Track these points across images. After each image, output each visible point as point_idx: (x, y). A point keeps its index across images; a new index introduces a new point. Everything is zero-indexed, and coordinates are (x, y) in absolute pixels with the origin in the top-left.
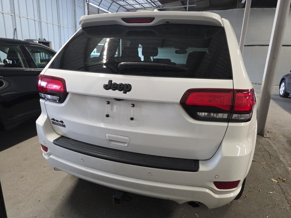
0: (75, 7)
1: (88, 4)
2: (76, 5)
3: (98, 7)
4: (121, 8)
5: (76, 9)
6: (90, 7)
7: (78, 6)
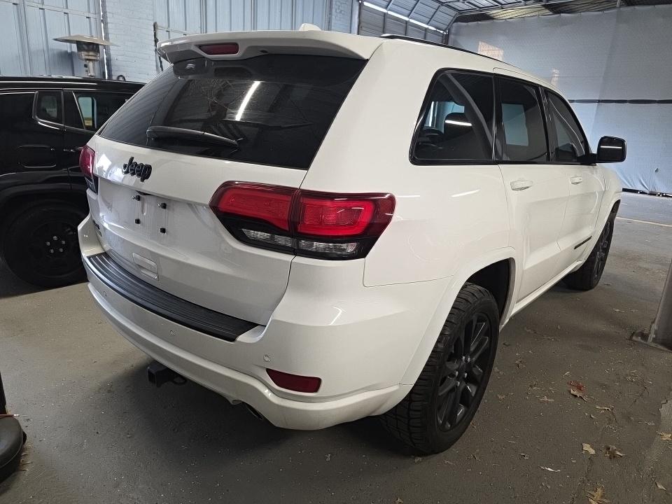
0: (331, 14)
1: (361, 5)
2: (334, 10)
3: (385, 11)
4: (443, 8)
5: (333, 17)
6: (363, 11)
7: (338, 11)
